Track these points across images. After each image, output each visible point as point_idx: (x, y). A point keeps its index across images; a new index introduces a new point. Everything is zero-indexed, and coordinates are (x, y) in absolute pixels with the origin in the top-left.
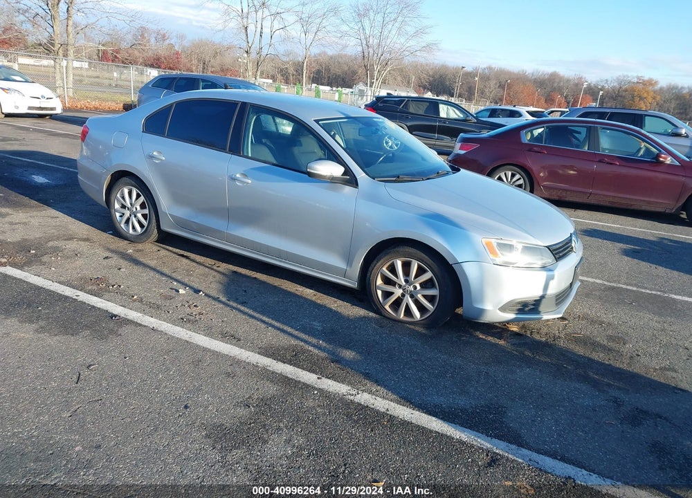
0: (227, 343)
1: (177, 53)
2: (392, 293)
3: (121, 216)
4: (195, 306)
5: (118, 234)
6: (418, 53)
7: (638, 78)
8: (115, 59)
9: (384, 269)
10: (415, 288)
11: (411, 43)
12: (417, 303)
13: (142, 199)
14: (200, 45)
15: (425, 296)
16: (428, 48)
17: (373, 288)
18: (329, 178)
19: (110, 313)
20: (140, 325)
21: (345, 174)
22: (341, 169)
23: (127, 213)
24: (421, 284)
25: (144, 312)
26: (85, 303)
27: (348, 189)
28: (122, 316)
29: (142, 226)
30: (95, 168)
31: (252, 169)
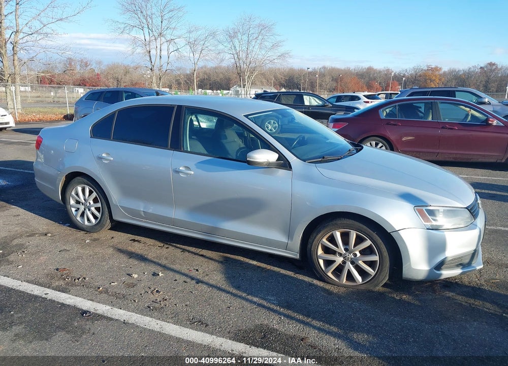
0: (196, 330)
1: (98, 75)
2: (333, 262)
3: (76, 211)
4: (157, 291)
5: (74, 225)
6: (276, 61)
7: (428, 67)
8: (51, 82)
9: (324, 240)
10: (355, 255)
11: (270, 54)
12: (358, 268)
13: (94, 194)
14: (113, 67)
15: (365, 262)
16: (282, 56)
17: (314, 257)
18: (266, 165)
19: (79, 309)
20: (111, 319)
21: (278, 159)
22: (276, 156)
23: (82, 208)
24: (360, 252)
25: (112, 304)
26: (54, 301)
27: (282, 172)
28: (92, 311)
29: (95, 217)
30: (50, 171)
31: (199, 163)
